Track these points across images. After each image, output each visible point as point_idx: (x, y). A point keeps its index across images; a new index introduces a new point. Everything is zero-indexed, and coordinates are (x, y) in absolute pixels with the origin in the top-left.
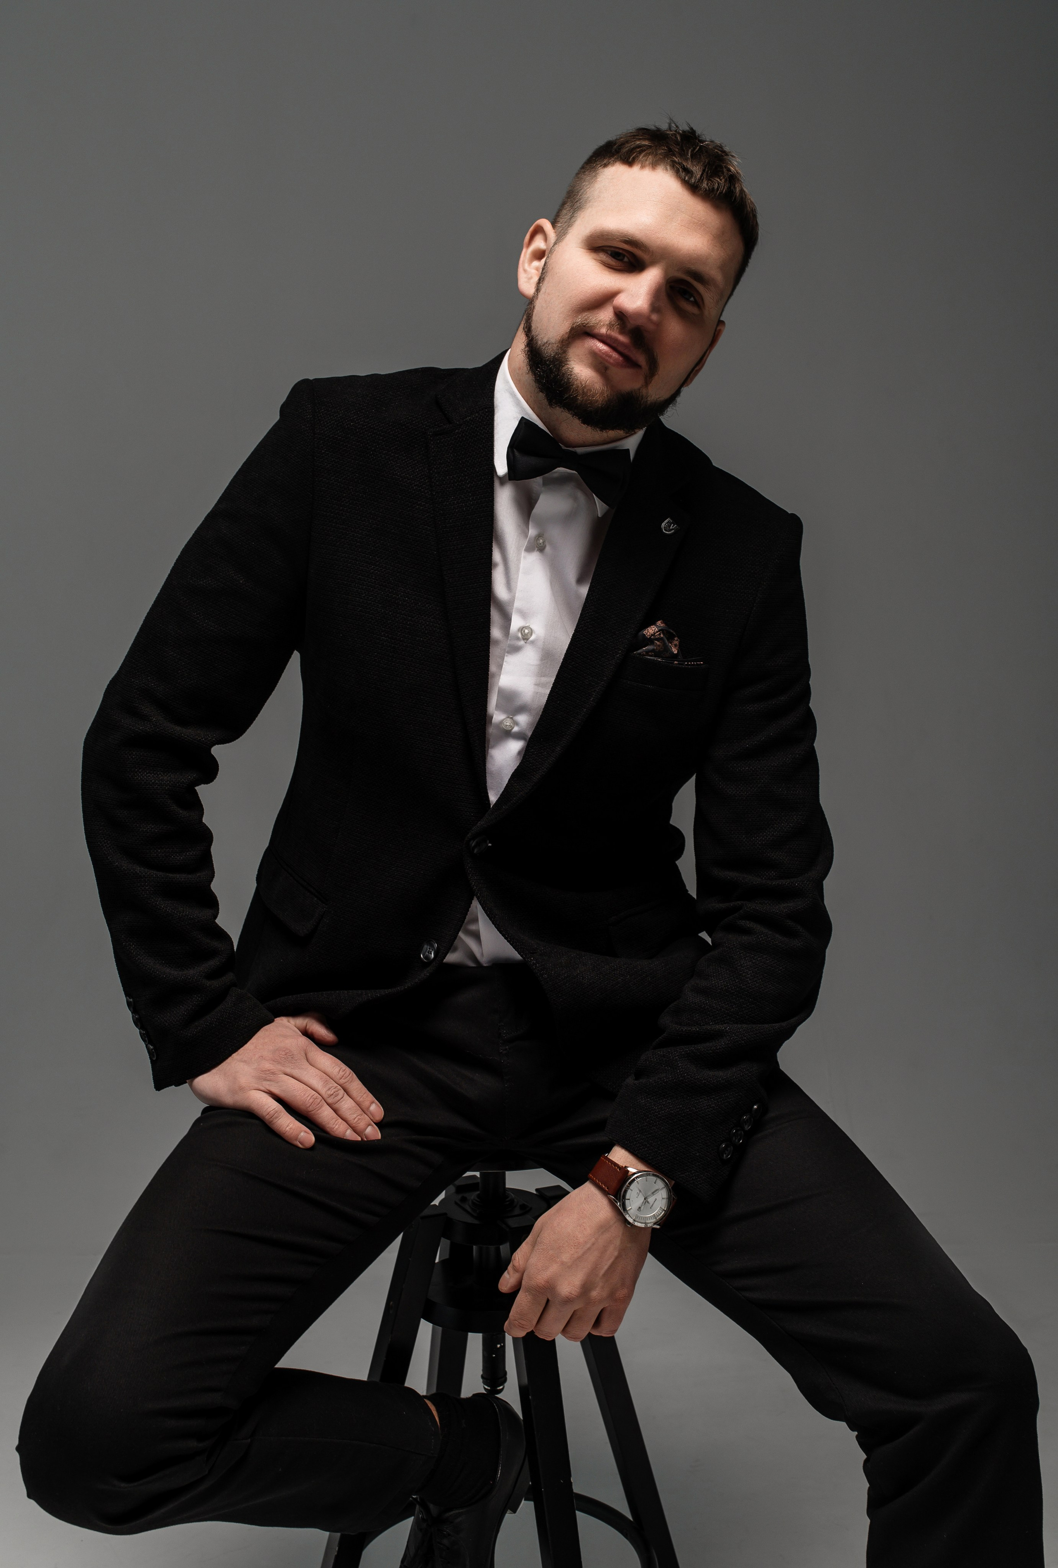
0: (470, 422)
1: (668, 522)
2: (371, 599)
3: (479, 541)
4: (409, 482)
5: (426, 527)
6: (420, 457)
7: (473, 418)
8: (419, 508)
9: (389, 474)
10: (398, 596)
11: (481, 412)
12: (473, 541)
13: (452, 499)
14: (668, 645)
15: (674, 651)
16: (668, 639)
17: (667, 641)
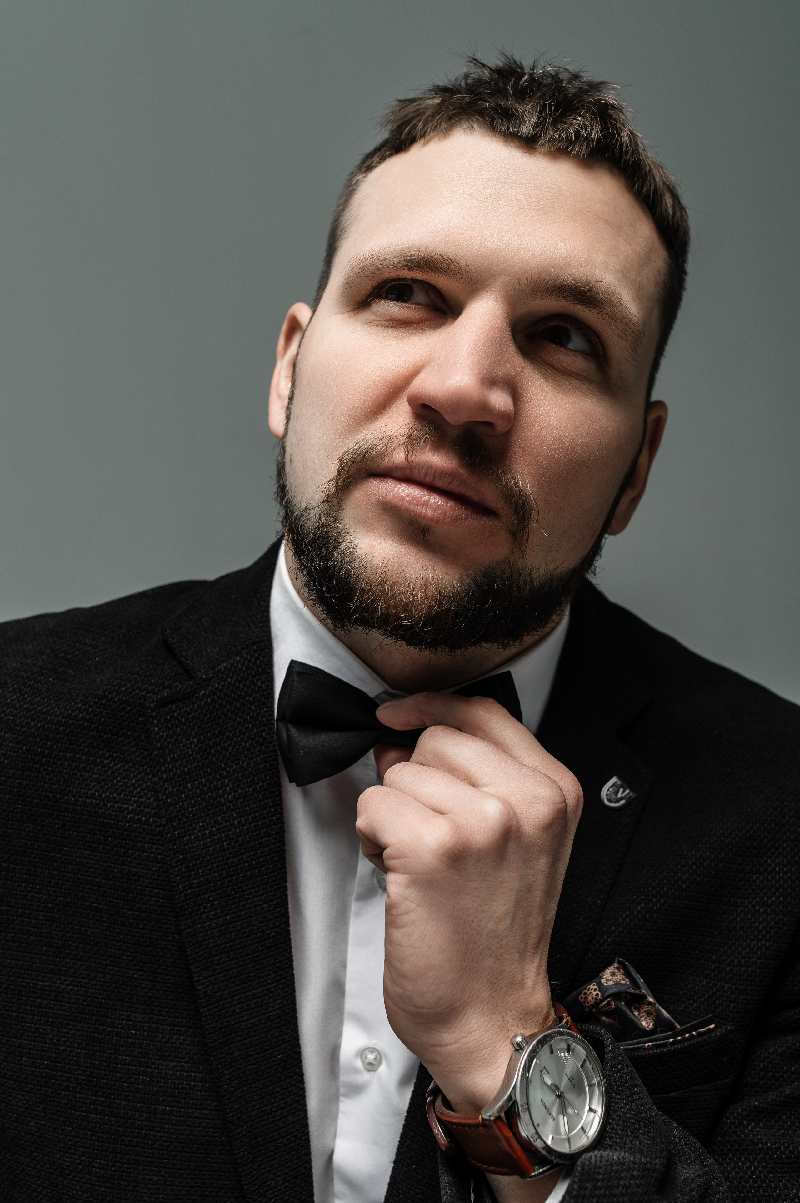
0: (227, 672)
1: (614, 785)
2: (65, 1042)
3: (259, 905)
4: (118, 807)
5: (156, 891)
6: (138, 753)
7: (232, 665)
8: (139, 856)
9: (79, 797)
10: (117, 1028)
11: (244, 652)
12: (248, 906)
13: (200, 827)
14: (631, 1015)
15: (647, 1025)
16: (628, 1005)
17: (626, 1009)
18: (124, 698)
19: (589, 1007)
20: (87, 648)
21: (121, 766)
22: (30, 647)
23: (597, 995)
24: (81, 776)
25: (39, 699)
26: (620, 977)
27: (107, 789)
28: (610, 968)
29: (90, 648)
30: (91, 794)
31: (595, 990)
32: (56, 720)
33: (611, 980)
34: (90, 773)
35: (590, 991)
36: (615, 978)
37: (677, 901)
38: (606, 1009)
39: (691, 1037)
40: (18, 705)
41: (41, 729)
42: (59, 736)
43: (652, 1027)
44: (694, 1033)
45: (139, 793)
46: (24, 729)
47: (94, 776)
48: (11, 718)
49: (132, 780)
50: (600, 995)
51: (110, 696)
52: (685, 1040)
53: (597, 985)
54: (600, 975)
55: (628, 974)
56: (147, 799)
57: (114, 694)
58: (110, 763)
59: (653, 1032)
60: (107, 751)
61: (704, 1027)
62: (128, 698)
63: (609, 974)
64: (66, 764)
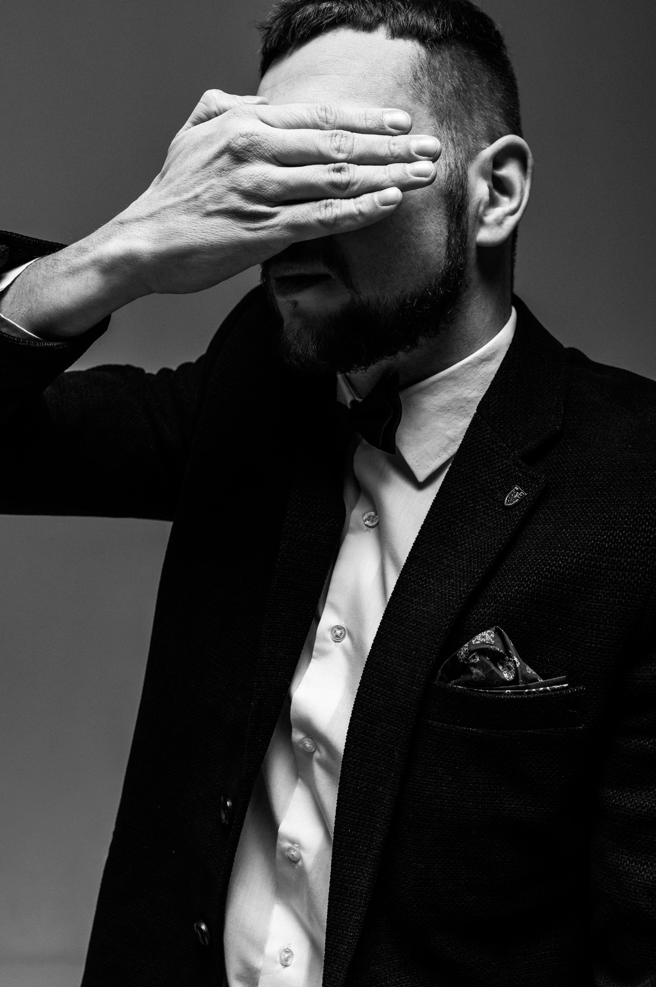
14: (495, 669)
17: (491, 664)
23: (467, 651)
33: (481, 642)
35: (463, 649)
38: (473, 661)
43: (512, 678)
44: (548, 688)
53: (468, 646)
63: (481, 637)
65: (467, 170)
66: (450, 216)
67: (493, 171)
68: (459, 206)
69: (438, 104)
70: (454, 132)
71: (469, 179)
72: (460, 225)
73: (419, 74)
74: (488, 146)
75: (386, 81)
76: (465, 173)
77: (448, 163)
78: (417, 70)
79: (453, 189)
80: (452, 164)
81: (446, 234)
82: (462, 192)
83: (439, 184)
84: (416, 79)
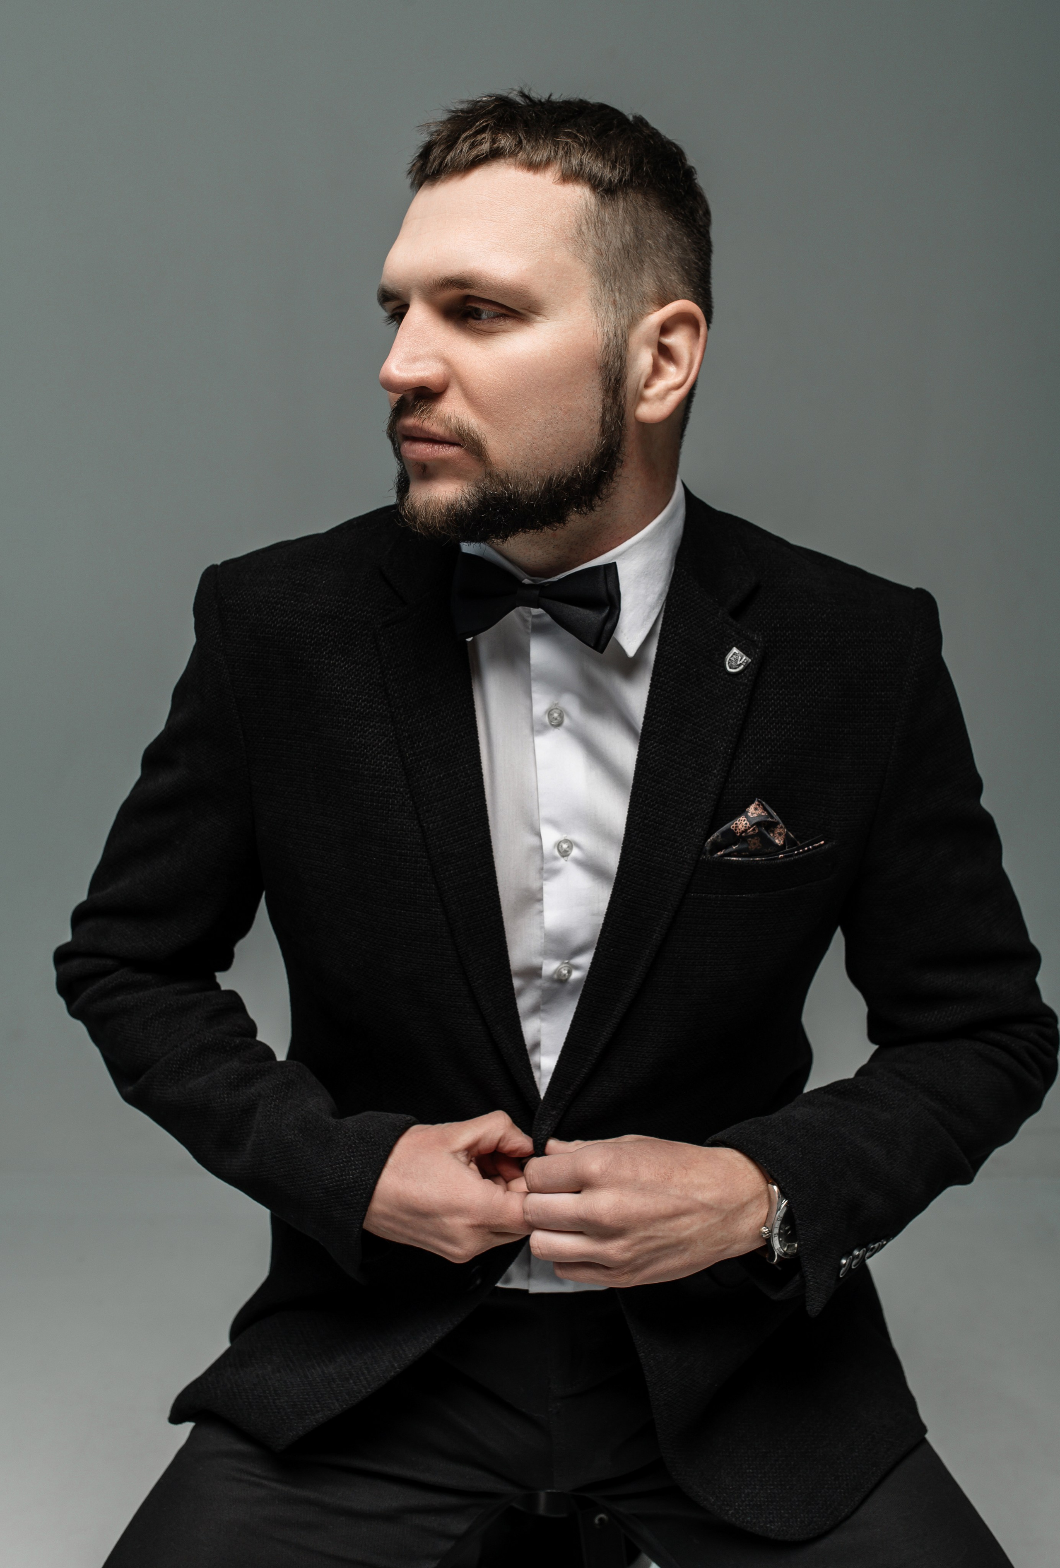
14: (769, 836)
15: (779, 842)
16: (767, 829)
17: (766, 832)
18: (351, 618)
19: (740, 832)
20: (315, 575)
21: (354, 667)
22: (273, 578)
23: (746, 824)
24: (326, 675)
25: (287, 618)
26: (760, 811)
27: (346, 684)
28: (753, 805)
29: (317, 575)
30: (335, 688)
31: (744, 820)
32: (303, 635)
33: (755, 813)
34: (332, 673)
35: (740, 822)
36: (757, 812)
37: (795, 756)
39: (809, 850)
40: (273, 625)
41: (293, 642)
42: (306, 646)
43: (783, 844)
44: (811, 847)
45: (368, 687)
46: (281, 644)
47: (335, 675)
48: (270, 636)
49: (362, 677)
50: (748, 823)
51: (340, 616)
52: (804, 852)
53: (745, 817)
54: (747, 810)
55: (765, 809)
56: (375, 691)
57: (343, 614)
58: (345, 665)
59: (783, 846)
60: (343, 656)
61: (817, 843)
62: (353, 617)
63: (753, 809)
64: (314, 666)
65: (628, 338)
66: (606, 390)
67: (659, 338)
68: (615, 379)
69: (602, 263)
70: (617, 294)
71: (630, 348)
72: (616, 400)
73: (584, 228)
74: (655, 311)
75: (544, 234)
76: (626, 341)
77: (606, 331)
78: (582, 223)
79: (609, 360)
80: (610, 333)
81: (601, 410)
82: (620, 364)
83: (594, 356)
84: (580, 232)
